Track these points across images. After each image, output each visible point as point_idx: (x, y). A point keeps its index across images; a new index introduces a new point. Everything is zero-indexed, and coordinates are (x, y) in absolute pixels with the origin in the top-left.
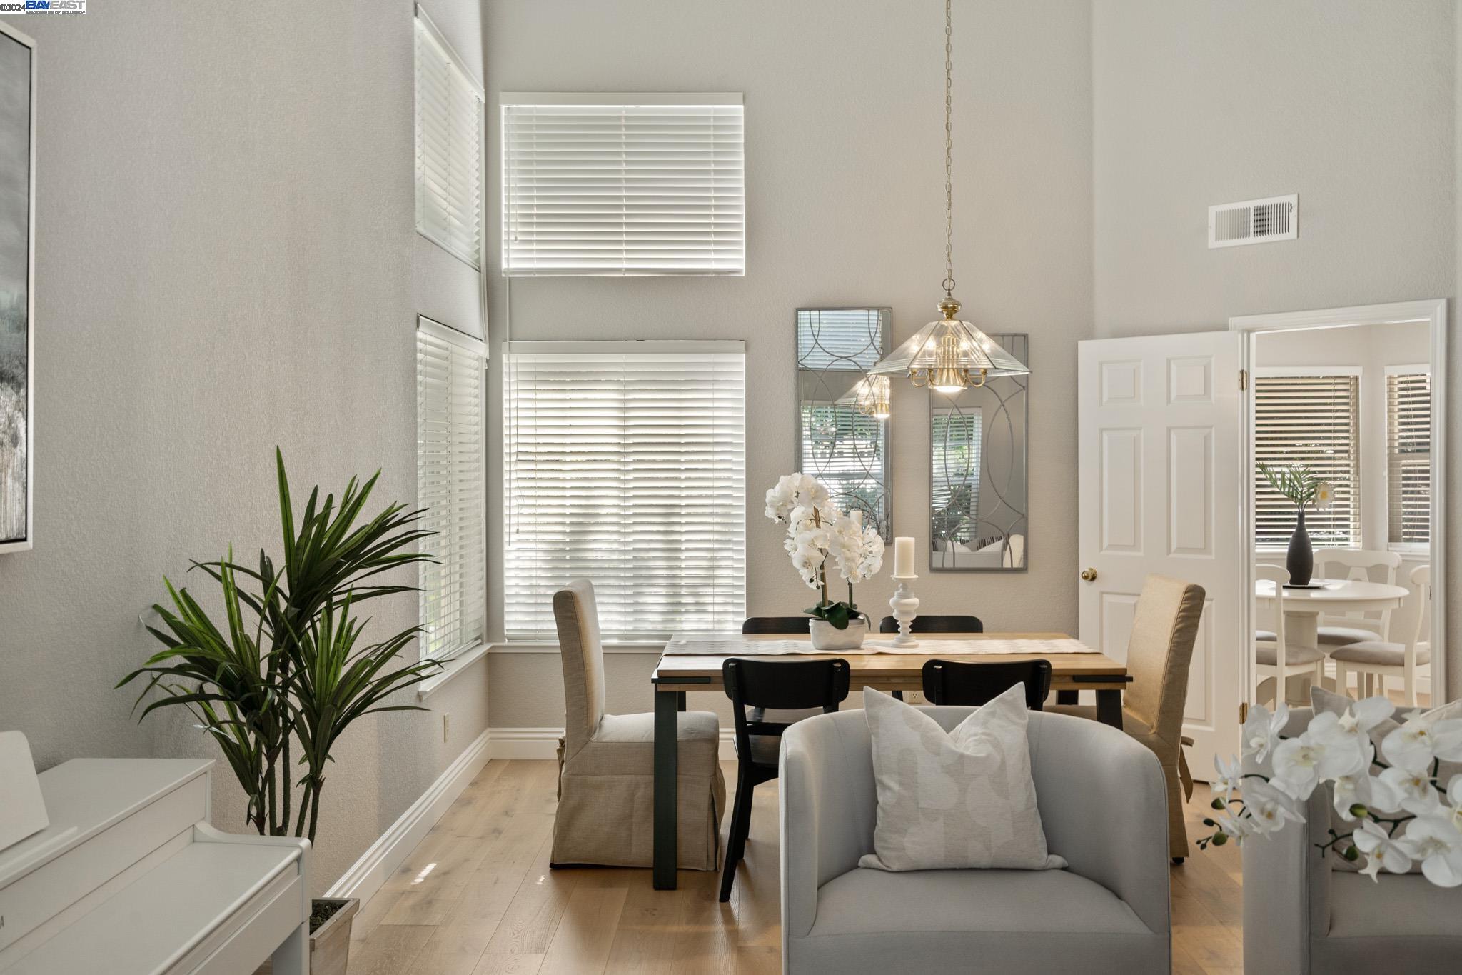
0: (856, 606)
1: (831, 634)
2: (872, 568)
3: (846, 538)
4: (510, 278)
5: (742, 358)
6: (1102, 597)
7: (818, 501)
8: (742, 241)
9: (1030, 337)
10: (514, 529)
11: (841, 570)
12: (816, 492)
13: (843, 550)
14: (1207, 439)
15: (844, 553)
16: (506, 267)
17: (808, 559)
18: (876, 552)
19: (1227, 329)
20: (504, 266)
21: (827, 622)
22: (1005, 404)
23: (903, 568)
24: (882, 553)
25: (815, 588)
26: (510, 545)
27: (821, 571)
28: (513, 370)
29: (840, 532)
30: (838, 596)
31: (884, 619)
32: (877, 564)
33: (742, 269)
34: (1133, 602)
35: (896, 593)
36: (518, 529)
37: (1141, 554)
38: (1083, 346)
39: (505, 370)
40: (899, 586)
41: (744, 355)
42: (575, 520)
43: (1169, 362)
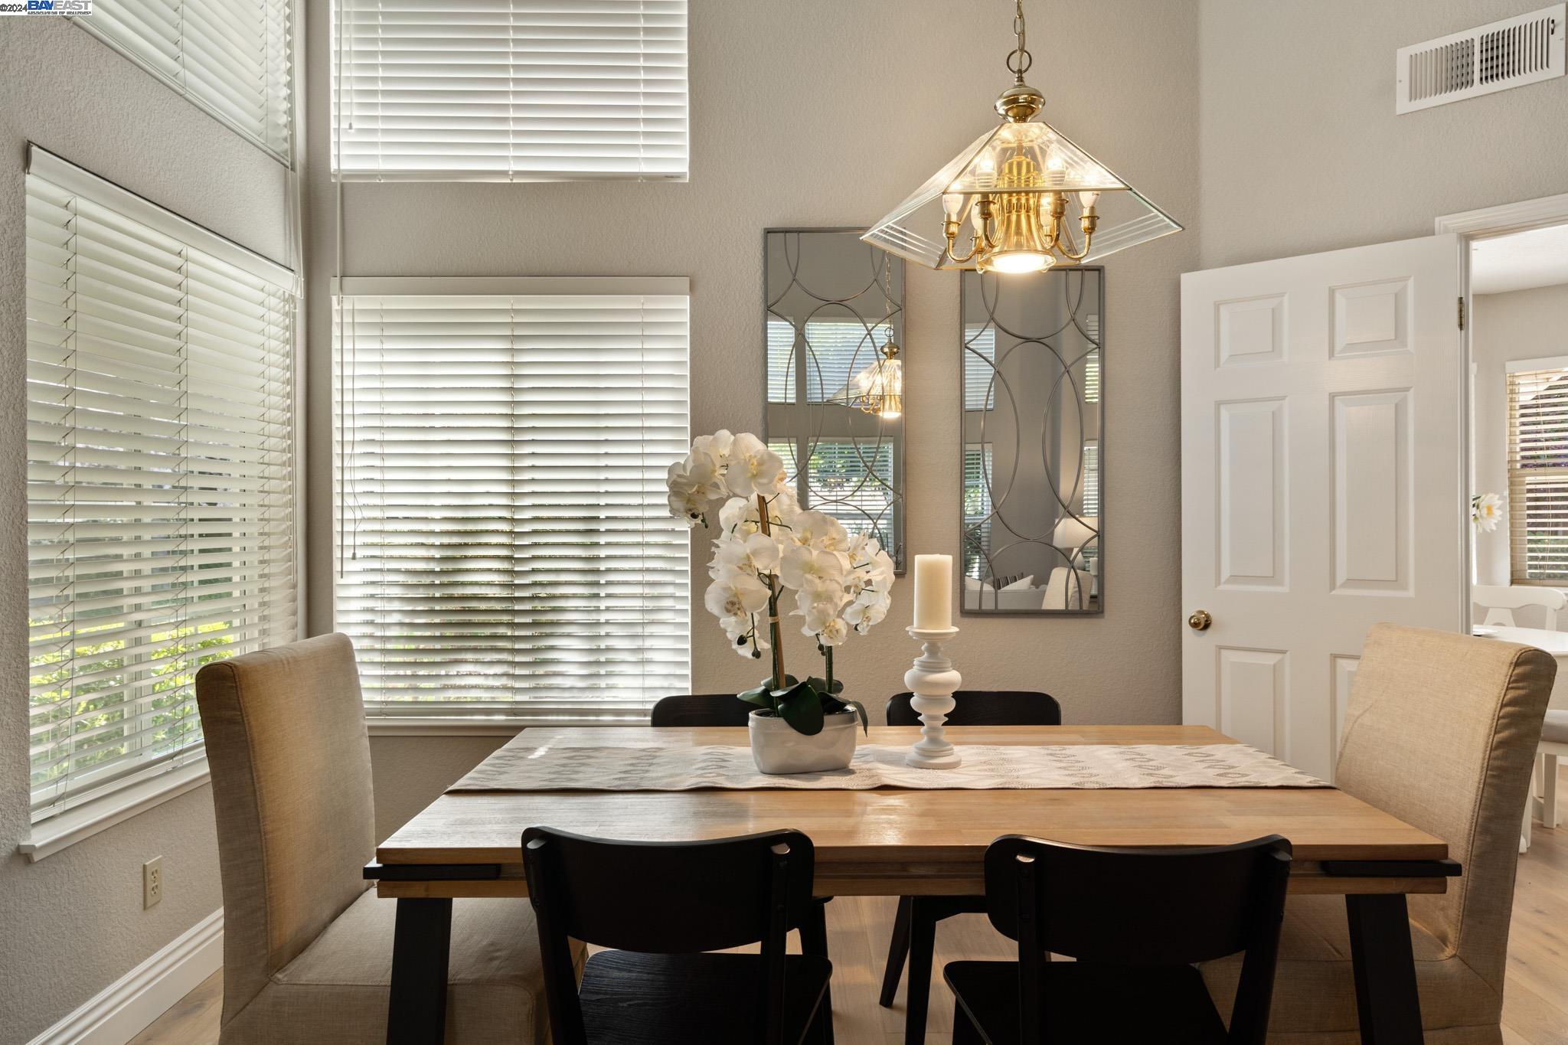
0: (839, 687)
1: (790, 744)
2: (872, 613)
3: (815, 553)
4: (342, 185)
5: (684, 303)
6: (1220, 653)
7: (764, 481)
8: (686, 132)
9: (1107, 272)
10: (348, 554)
11: (802, 618)
12: (761, 463)
13: (808, 576)
14: (1399, 410)
15: (811, 582)
16: (336, 167)
17: (736, 595)
18: (877, 582)
19: (1434, 234)
20: (334, 166)
21: (781, 720)
22: (1072, 369)
23: (931, 612)
24: (889, 586)
25: (749, 655)
26: (342, 577)
27: (770, 620)
28: (348, 319)
29: (805, 541)
30: (804, 667)
31: (893, 698)
32: (881, 605)
33: (686, 173)
34: (1272, 663)
35: (916, 662)
36: (354, 554)
37: (1284, 589)
38: (1187, 280)
39: (336, 319)
40: (923, 648)
41: (688, 297)
42: (446, 540)
43: (1332, 292)
